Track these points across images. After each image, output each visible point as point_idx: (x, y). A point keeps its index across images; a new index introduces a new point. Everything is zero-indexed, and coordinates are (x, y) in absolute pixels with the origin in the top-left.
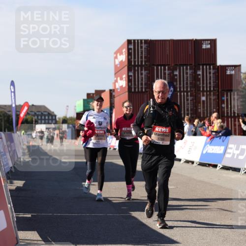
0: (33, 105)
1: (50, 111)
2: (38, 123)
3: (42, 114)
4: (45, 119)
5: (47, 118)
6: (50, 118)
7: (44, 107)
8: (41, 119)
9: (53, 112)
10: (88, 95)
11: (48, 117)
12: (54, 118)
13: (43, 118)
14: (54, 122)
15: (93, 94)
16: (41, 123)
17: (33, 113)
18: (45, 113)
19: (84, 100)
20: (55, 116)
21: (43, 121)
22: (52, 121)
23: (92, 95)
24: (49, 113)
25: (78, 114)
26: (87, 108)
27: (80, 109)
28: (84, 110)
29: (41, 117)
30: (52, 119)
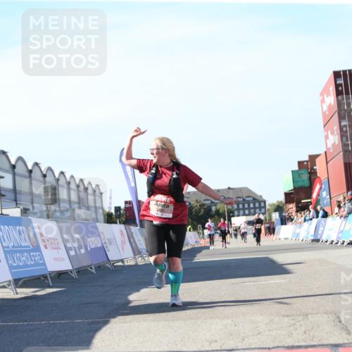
0: (229, 188)
1: (256, 195)
3: (244, 200)
4: (249, 208)
5: (252, 205)
6: (257, 205)
7: (247, 190)
8: (244, 209)
9: (261, 196)
10: (300, 164)
11: (254, 204)
12: (262, 204)
13: (246, 206)
14: (263, 210)
15: (307, 162)
16: (238, 215)
18: (249, 199)
19: (292, 171)
20: (265, 202)
21: (247, 212)
22: (260, 210)
23: (305, 163)
24: (254, 199)
25: (286, 194)
26: (300, 184)
27: (289, 186)
28: (295, 188)
29: (244, 205)
30: (260, 208)
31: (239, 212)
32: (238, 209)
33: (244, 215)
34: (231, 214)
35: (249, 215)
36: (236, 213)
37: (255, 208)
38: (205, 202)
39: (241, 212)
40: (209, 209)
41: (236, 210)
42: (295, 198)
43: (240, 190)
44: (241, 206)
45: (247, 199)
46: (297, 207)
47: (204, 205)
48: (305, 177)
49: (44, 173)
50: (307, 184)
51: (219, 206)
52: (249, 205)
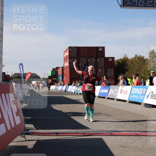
2: (33, 81)
3: (34, 77)
7: (36, 74)
9: (39, 76)
10: (53, 69)
16: (34, 81)
19: (51, 71)
20: (40, 78)
23: (55, 69)
24: (37, 77)
25: (49, 77)
26: (53, 74)
27: (50, 75)
28: (51, 75)
33: (35, 81)
35: (37, 81)
42: (51, 78)
43: (34, 74)
46: (52, 80)
48: (54, 73)
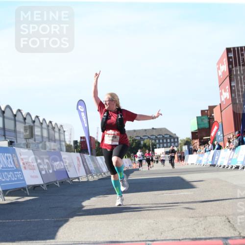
0: (153, 129)
1: (172, 133)
3: (163, 136)
4: (167, 143)
5: (169, 141)
6: (172, 140)
7: (165, 130)
8: (163, 143)
9: (175, 134)
10: (203, 112)
11: (170, 140)
12: (176, 140)
13: (165, 141)
14: (176, 144)
15: (207, 110)
16: (159, 148)
17: (155, 137)
18: (167, 136)
19: (197, 117)
20: (178, 138)
21: (165, 145)
22: (175, 144)
23: (206, 112)
24: (170, 136)
25: (193, 133)
26: (202, 126)
27: (195, 128)
28: (199, 129)
29: (163, 140)
30: (174, 142)
31: (160, 145)
32: (159, 143)
33: (163, 147)
34: (154, 146)
35: (167, 147)
36: (158, 145)
37: (171, 142)
38: (136, 138)
39: (161, 145)
40: (139, 143)
41: (157, 143)
42: (199, 136)
43: (161, 129)
44: (161, 141)
45: (165, 136)
46: (200, 142)
47: (135, 140)
48: (206, 121)
49: (25, 117)
50: (207, 126)
51: (145, 141)
52: (167, 140)
